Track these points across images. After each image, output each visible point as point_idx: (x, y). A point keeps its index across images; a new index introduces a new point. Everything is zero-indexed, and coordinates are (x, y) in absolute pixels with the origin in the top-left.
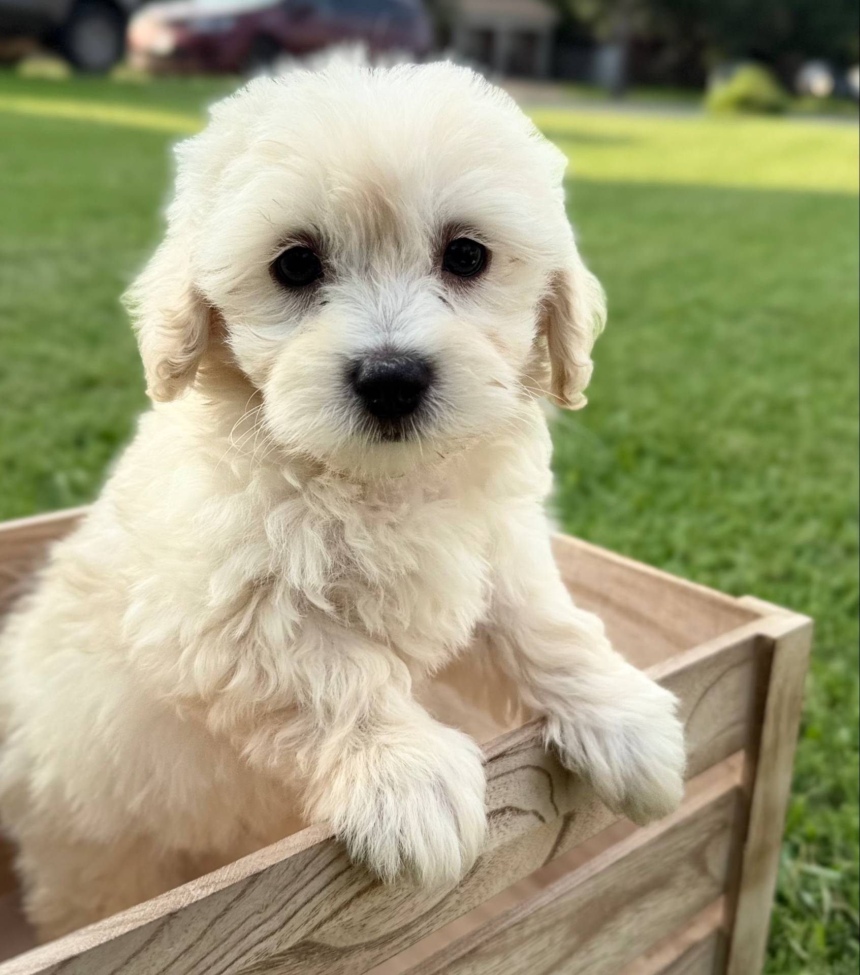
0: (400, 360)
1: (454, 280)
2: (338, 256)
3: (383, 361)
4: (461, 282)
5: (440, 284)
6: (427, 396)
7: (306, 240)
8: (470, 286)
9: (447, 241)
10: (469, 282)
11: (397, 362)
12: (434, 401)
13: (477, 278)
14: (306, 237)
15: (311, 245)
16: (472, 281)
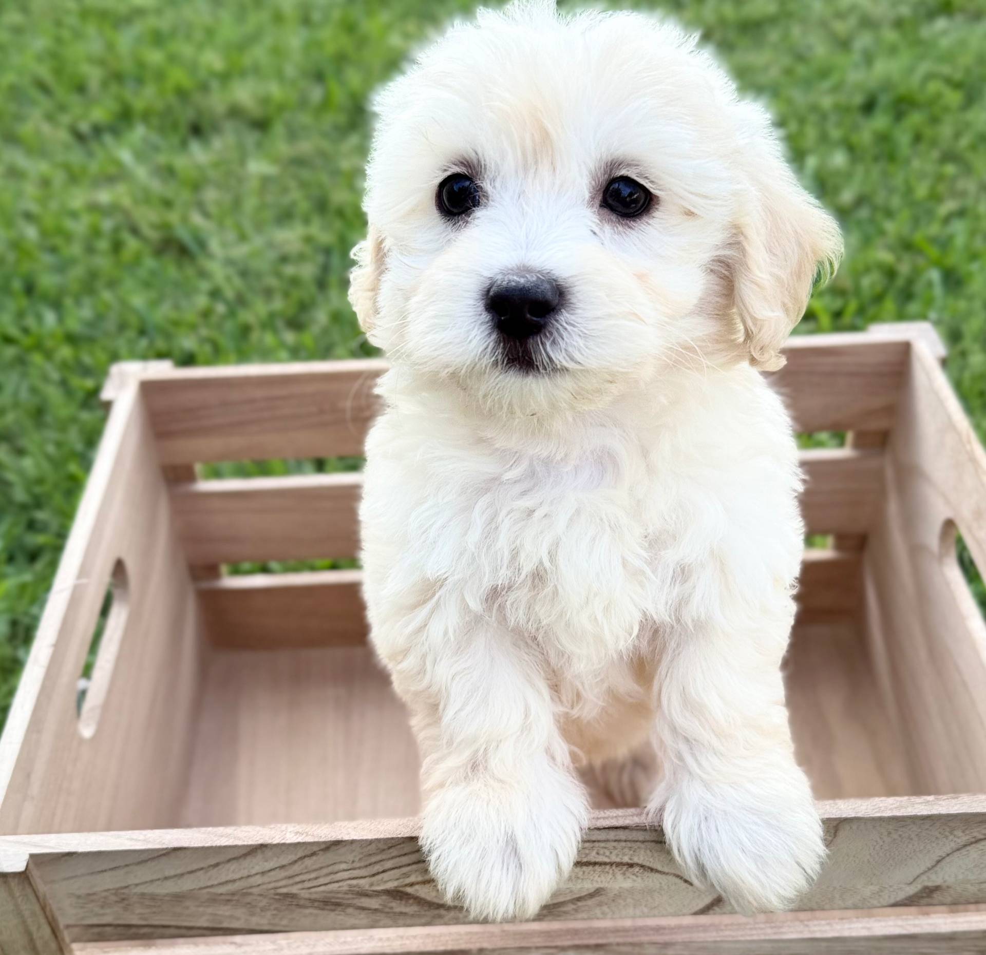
0: (532, 277)
1: (612, 218)
2: (494, 180)
3: (513, 275)
4: (619, 221)
5: (595, 218)
6: (558, 318)
7: (465, 166)
8: (630, 227)
9: (608, 177)
10: (628, 222)
11: (527, 278)
12: (565, 324)
13: (638, 220)
14: (465, 163)
15: (470, 172)
16: (632, 222)
